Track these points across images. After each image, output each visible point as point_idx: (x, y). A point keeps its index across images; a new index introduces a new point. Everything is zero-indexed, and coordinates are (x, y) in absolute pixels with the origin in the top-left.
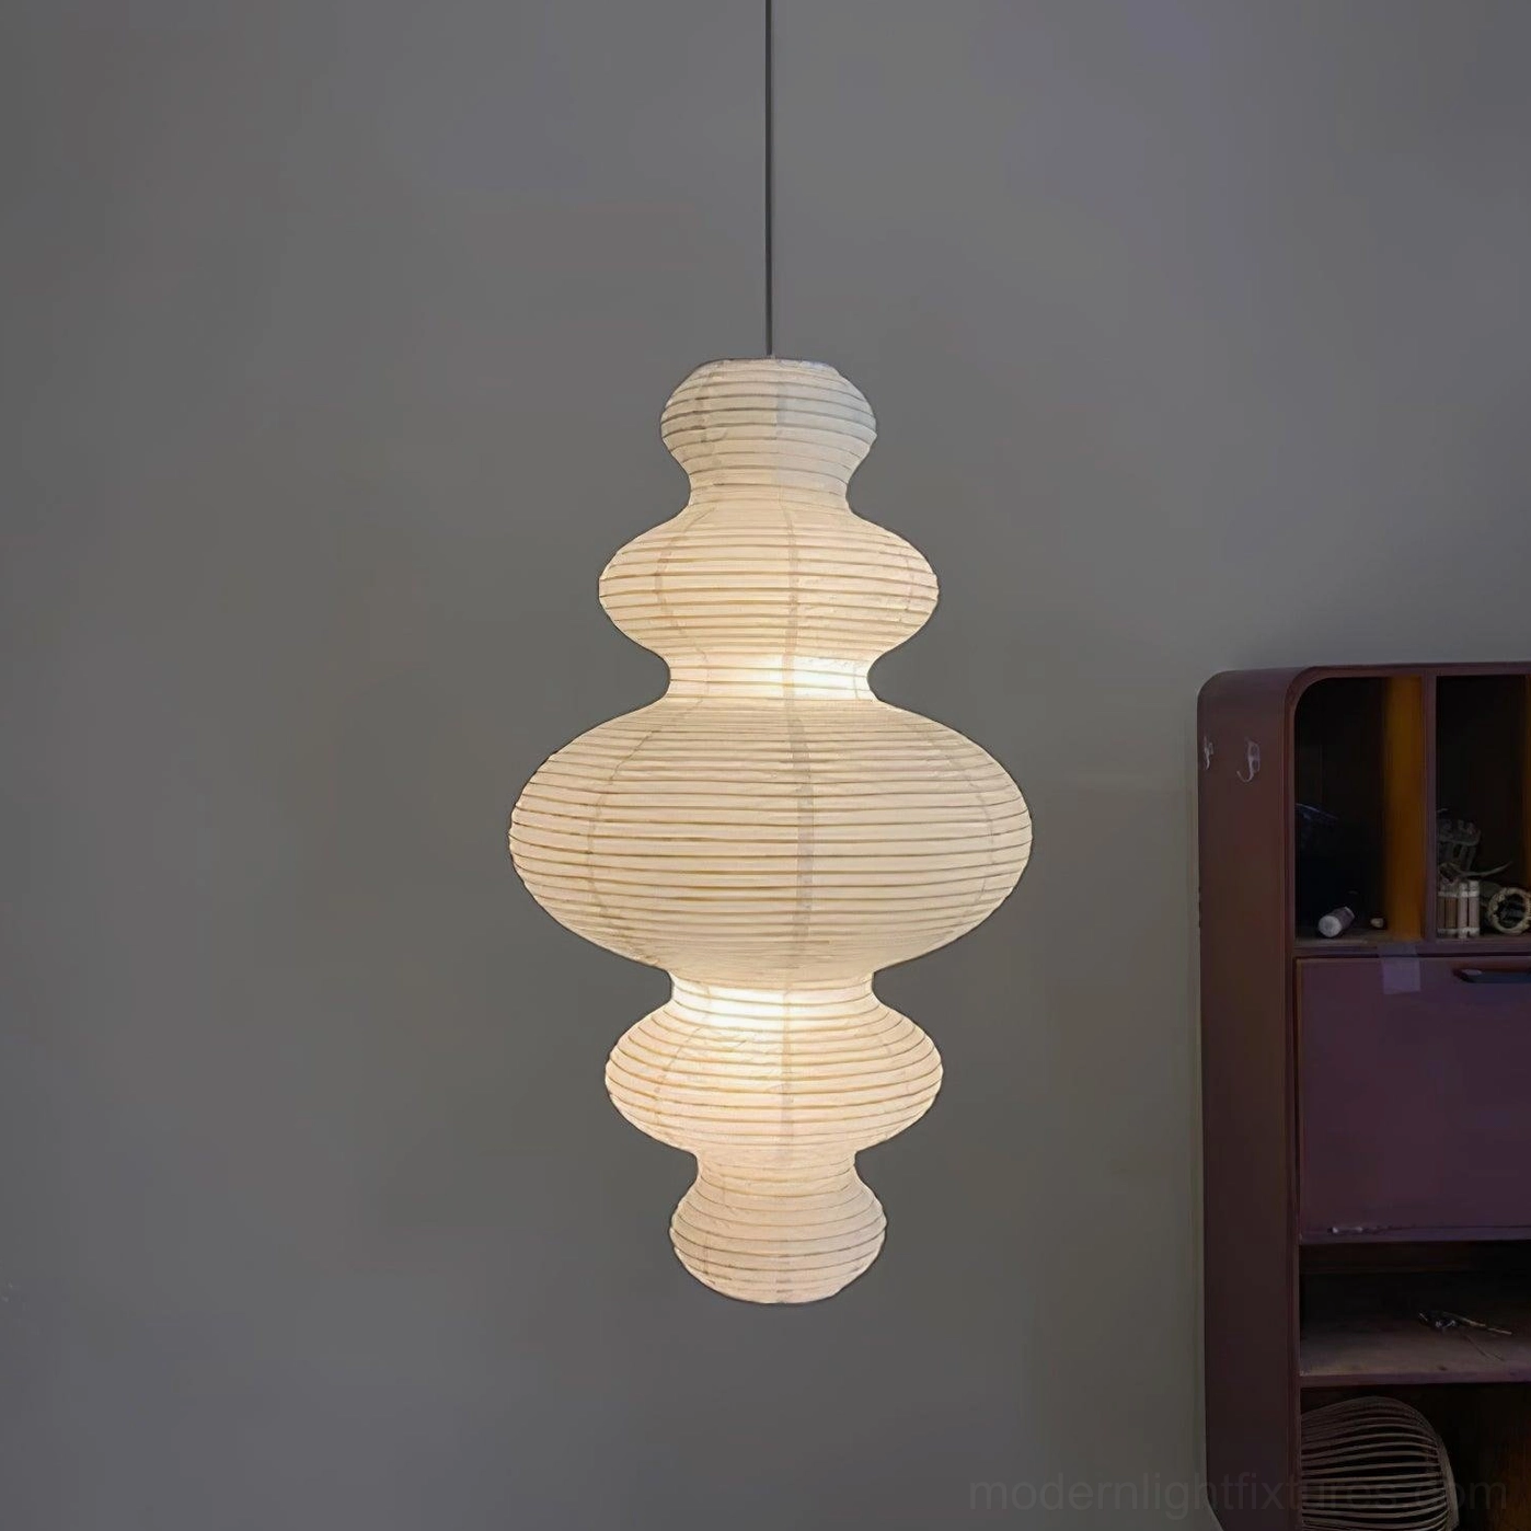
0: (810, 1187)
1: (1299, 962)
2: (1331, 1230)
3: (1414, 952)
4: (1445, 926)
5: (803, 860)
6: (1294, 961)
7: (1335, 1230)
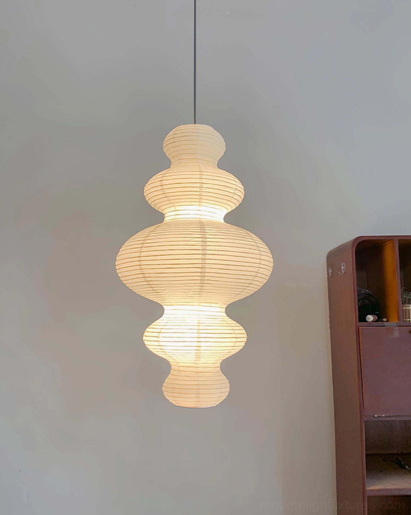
0: (206, 370)
1: (360, 328)
2: (375, 416)
3: (396, 325)
4: (406, 319)
5: (203, 255)
6: (359, 328)
7: (376, 416)
